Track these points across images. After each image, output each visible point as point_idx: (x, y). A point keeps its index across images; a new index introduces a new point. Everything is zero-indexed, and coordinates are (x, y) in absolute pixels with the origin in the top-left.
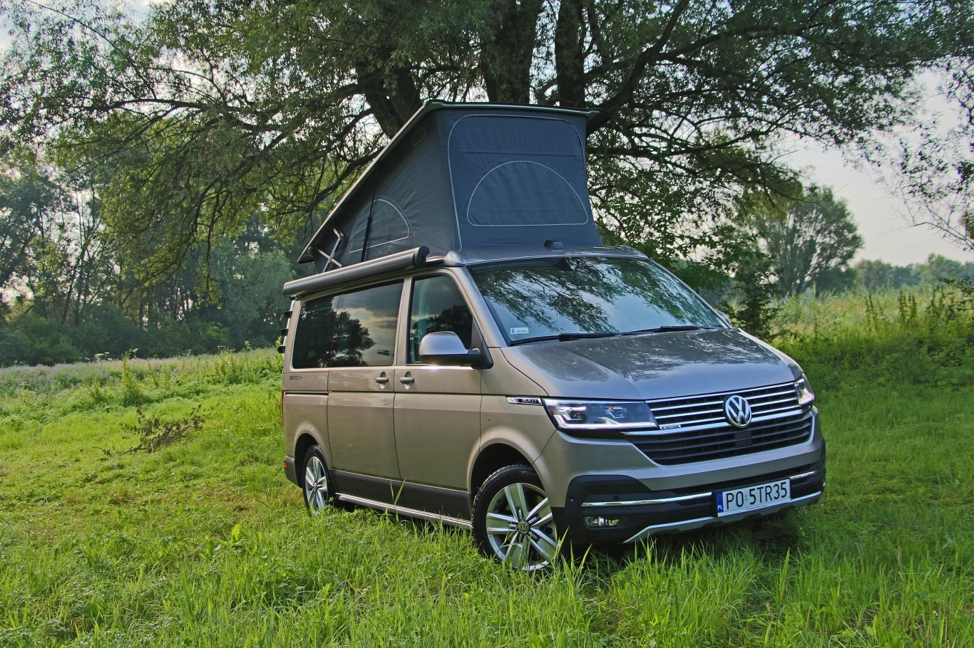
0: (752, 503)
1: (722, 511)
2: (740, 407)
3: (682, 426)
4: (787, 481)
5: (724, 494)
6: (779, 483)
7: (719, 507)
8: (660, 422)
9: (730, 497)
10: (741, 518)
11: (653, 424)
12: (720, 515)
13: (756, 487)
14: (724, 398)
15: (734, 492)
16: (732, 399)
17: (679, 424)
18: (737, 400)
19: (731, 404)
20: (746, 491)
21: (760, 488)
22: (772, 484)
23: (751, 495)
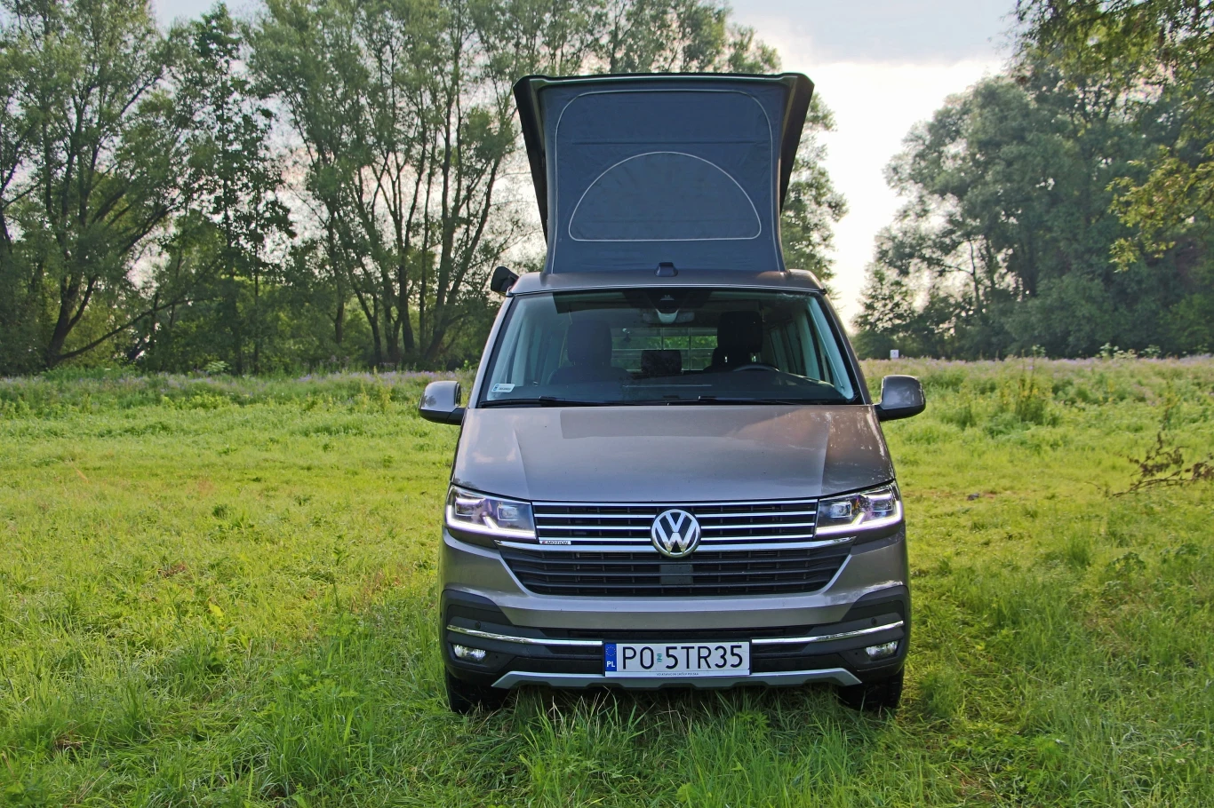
0: (668, 667)
1: (614, 670)
2: (676, 527)
3: (574, 543)
4: (745, 645)
5: (620, 647)
6: (727, 645)
7: (608, 663)
8: (541, 533)
9: (629, 653)
10: (656, 685)
11: (531, 534)
12: (608, 674)
13: (679, 645)
14: (657, 511)
15: (638, 647)
16: (667, 514)
17: (569, 540)
18: (675, 517)
19: (664, 522)
20: (659, 648)
21: (688, 648)
22: (712, 645)
23: (668, 656)
